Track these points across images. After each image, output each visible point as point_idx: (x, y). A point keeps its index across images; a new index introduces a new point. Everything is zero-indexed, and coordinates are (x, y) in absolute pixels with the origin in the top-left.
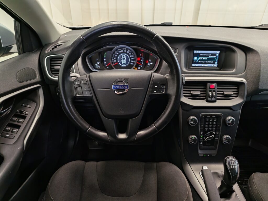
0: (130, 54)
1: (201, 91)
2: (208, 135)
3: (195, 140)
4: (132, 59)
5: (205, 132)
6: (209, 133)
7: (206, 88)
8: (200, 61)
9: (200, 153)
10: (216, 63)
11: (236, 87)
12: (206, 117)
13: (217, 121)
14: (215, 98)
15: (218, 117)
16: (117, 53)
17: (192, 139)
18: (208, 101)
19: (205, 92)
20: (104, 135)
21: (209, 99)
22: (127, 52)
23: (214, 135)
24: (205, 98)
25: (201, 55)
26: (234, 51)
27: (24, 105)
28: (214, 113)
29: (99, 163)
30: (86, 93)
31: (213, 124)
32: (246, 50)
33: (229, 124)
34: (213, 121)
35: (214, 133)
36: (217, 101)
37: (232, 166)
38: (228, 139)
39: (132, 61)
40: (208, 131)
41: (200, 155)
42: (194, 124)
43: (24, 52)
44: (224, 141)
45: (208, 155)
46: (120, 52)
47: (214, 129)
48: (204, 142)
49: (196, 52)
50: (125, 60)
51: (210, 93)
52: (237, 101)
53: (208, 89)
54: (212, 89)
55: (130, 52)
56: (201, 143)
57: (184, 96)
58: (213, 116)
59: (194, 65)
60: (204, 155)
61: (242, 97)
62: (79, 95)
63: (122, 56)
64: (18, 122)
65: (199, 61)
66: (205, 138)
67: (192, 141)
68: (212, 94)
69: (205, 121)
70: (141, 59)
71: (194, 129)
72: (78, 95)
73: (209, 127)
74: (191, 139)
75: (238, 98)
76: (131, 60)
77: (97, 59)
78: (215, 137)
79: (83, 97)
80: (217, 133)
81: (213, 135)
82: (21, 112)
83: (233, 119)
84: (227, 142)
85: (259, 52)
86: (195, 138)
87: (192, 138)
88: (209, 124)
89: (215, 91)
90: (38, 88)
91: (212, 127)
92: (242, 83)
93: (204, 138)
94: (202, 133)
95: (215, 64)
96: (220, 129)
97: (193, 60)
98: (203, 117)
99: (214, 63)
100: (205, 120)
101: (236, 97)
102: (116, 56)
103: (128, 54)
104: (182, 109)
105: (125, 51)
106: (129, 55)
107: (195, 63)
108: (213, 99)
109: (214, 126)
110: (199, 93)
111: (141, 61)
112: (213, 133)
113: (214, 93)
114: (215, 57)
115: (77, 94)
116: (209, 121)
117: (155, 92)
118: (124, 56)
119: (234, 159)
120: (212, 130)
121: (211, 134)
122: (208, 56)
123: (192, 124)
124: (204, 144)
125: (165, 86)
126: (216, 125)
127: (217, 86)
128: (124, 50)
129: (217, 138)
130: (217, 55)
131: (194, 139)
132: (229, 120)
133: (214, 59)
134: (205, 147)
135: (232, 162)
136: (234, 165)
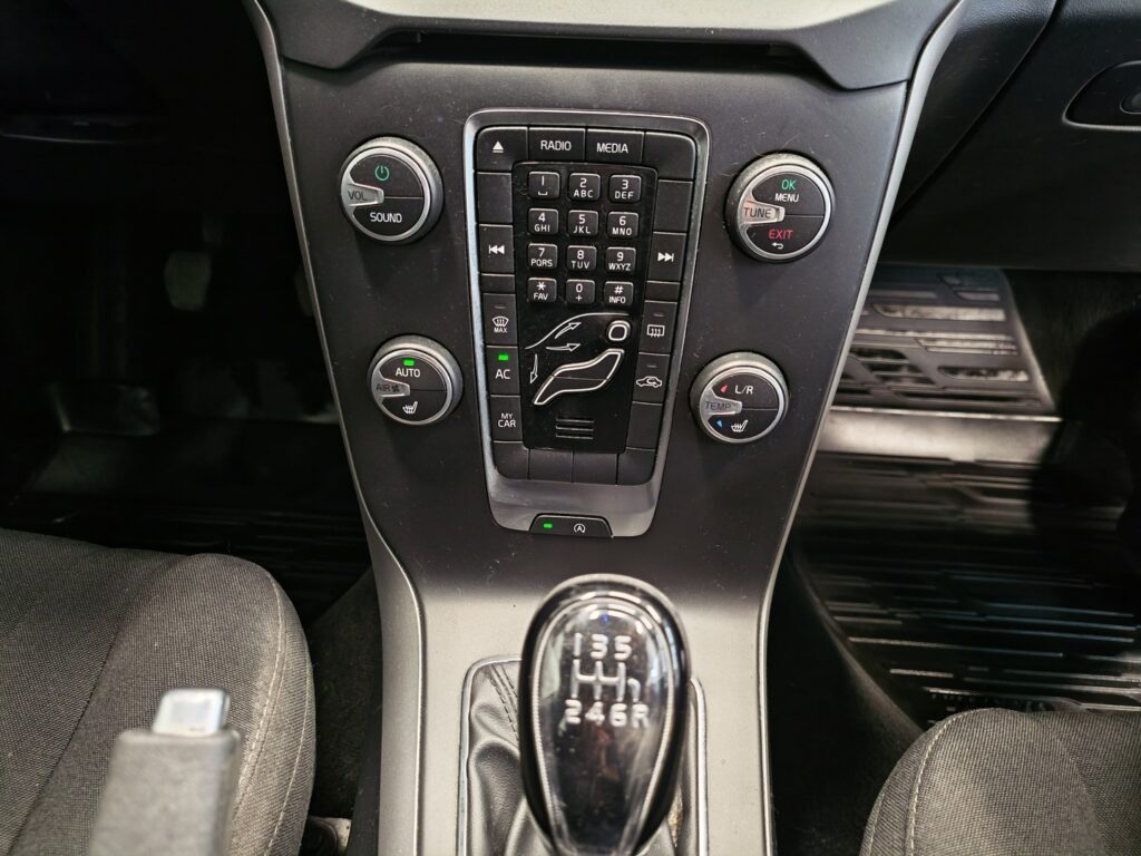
2: (567, 347)
3: (427, 387)
5: (534, 319)
6: (571, 324)
9: (501, 505)
12: (525, 149)
13: (641, 204)
15: (654, 156)
17: (399, 372)
23: (619, 352)
34: (604, 200)
35: (625, 325)
38: (750, 389)
40: (562, 306)
41: (504, 521)
42: (394, 218)
44: (706, 414)
45: (580, 528)
47: (619, 292)
48: (530, 415)
56: (509, 419)
58: (602, 148)
60: (537, 522)
66: (535, 372)
67: (396, 389)
69: (526, 195)
74: (388, 370)
78: (629, 368)
81: (610, 352)
84: (737, 419)
86: (423, 362)
87: (399, 362)
91: (599, 271)
93: (524, 375)
94: (501, 324)
98: (498, 147)
100: (517, 179)
104: (287, 62)
109: (615, 260)
112: (617, 324)
116: (563, 199)
120: (598, 297)
121: (593, 342)
123: (376, 218)
124: (538, 425)
126: (642, 241)
131: (417, 373)
132: (769, 189)
134: (546, 455)
135: (600, 643)
136: (610, 694)
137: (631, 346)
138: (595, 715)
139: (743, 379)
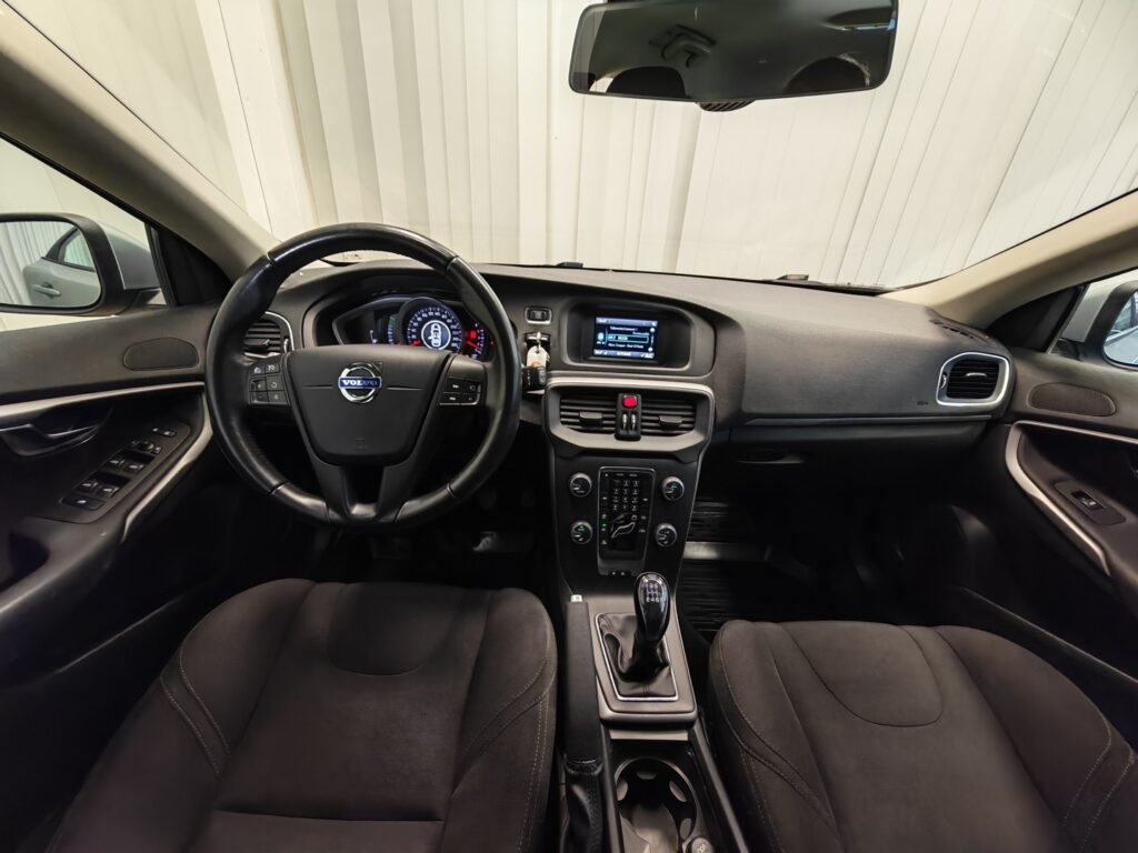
0: (449, 321)
1: (603, 412)
2: (621, 522)
3: (585, 534)
4: (454, 333)
5: (612, 515)
6: (622, 516)
7: (615, 407)
8: (612, 343)
9: (600, 568)
10: (650, 349)
11: (690, 407)
12: (613, 475)
13: (640, 488)
14: (636, 428)
15: (644, 477)
16: (419, 319)
17: (580, 530)
18: (619, 438)
19: (613, 416)
20: (316, 506)
21: (622, 432)
22: (443, 317)
23: (634, 523)
24: (613, 429)
25: (614, 328)
26: (687, 322)
27: (167, 433)
28: (633, 467)
29: (352, 587)
30: (276, 397)
31: (630, 496)
32: (716, 320)
33: (669, 495)
34: (631, 487)
35: (636, 516)
36: (643, 437)
37: (650, 596)
38: (668, 533)
39: (455, 339)
40: (621, 510)
41: (602, 573)
42: (583, 492)
43: (179, 304)
44: (658, 538)
45: (623, 574)
46: (425, 315)
47: (634, 508)
48: (610, 540)
49: (601, 320)
50: (439, 336)
51: (625, 416)
52: (689, 440)
53: (620, 408)
54: (630, 410)
55: (449, 318)
56: (604, 543)
57: (563, 423)
58: (631, 473)
59: (597, 352)
60: (611, 573)
61: (703, 430)
62: (258, 399)
63: (433, 326)
64: (128, 470)
65: (608, 342)
66: (612, 529)
67: (578, 534)
68: (630, 420)
69: (612, 486)
70: (479, 335)
71: (583, 506)
72: (256, 401)
73: (621, 503)
74: (576, 529)
75: (692, 433)
76: (453, 336)
77: (371, 332)
78: (638, 527)
79: (269, 405)
80: (644, 518)
81: (631, 523)
82: (143, 447)
83: (677, 484)
84: (665, 540)
85: (743, 325)
86: (585, 527)
87: (579, 527)
88: (621, 495)
89: (636, 414)
90: (199, 390)
91: (630, 503)
92: (702, 397)
93: (609, 529)
94: (604, 516)
95: (647, 351)
96: (648, 508)
97: (596, 339)
98: (607, 475)
99: (645, 350)
100: (611, 483)
101: (689, 429)
102: (415, 324)
103: (444, 321)
104: (556, 455)
105: (437, 314)
106: (449, 325)
107: (601, 347)
108: (632, 433)
109: (633, 500)
110: (598, 416)
111: (479, 341)
112: (633, 516)
113: (634, 417)
114: (647, 334)
115: (253, 398)
116: (621, 487)
117: (452, 401)
118: (435, 325)
119: (660, 582)
120: (629, 509)
121: (627, 520)
122: (631, 333)
123: (578, 492)
124: (613, 544)
125: (479, 388)
126: (640, 497)
127: (643, 402)
128: (434, 312)
129: (643, 531)
130: (652, 330)
131: (584, 530)
132: (670, 485)
133: (645, 339)
134: (615, 552)
135: (651, 586)
136: (655, 596)
137: (637, 522)
138: (653, 600)
139: (666, 529)
